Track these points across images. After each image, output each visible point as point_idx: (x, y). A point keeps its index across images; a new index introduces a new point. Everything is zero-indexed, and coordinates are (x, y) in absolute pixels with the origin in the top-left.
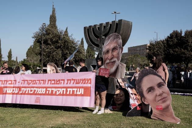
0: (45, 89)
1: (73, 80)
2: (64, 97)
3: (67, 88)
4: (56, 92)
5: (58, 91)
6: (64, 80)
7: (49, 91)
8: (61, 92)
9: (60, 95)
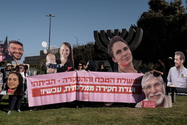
0: (93, 86)
1: (123, 79)
2: (116, 94)
3: (118, 86)
4: (106, 90)
5: (108, 89)
6: (114, 79)
7: (98, 88)
8: (112, 90)
9: (111, 92)
